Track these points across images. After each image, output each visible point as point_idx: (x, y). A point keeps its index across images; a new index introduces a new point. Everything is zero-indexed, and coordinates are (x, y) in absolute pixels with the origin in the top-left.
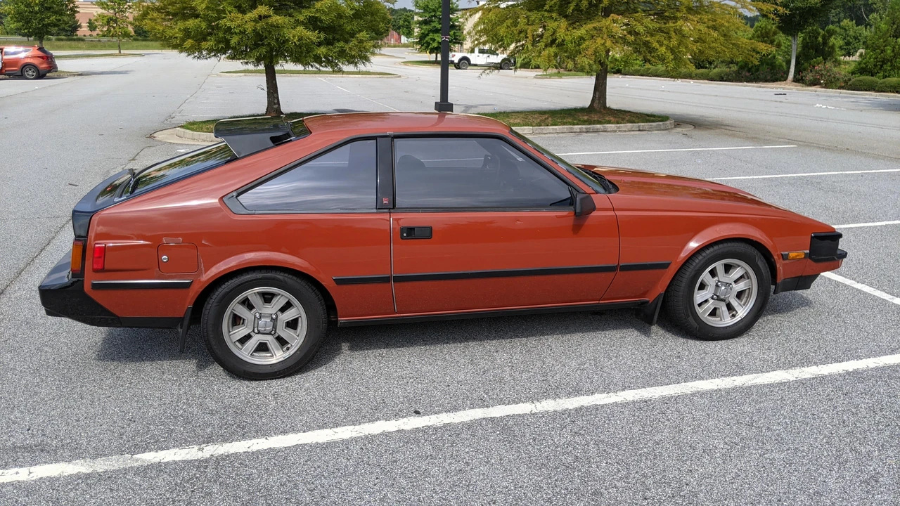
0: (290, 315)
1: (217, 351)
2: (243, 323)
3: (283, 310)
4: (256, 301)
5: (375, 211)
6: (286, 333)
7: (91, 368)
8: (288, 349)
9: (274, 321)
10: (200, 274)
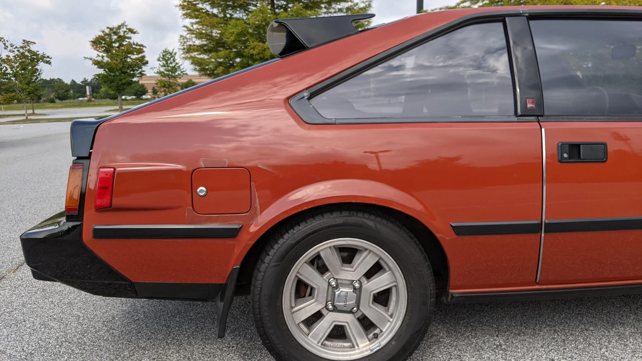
0: (380, 282)
1: (273, 337)
2: (310, 295)
3: (369, 275)
4: (332, 259)
5: (515, 119)
6: (373, 312)
7: (100, 353)
8: (376, 336)
9: (358, 291)
10: (253, 217)
